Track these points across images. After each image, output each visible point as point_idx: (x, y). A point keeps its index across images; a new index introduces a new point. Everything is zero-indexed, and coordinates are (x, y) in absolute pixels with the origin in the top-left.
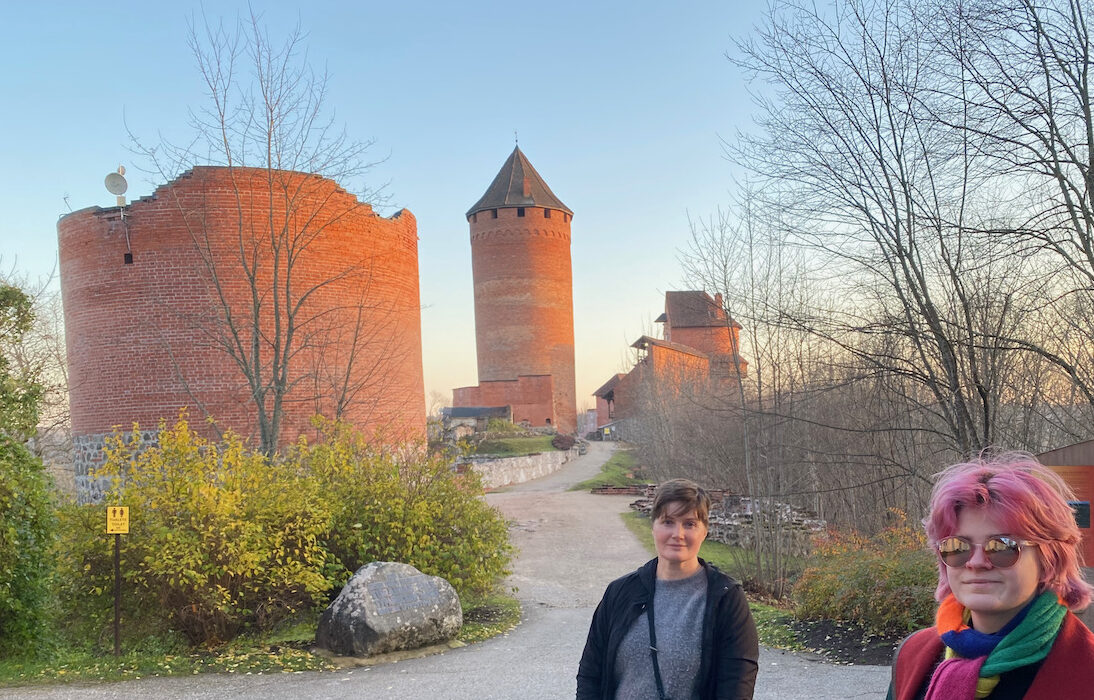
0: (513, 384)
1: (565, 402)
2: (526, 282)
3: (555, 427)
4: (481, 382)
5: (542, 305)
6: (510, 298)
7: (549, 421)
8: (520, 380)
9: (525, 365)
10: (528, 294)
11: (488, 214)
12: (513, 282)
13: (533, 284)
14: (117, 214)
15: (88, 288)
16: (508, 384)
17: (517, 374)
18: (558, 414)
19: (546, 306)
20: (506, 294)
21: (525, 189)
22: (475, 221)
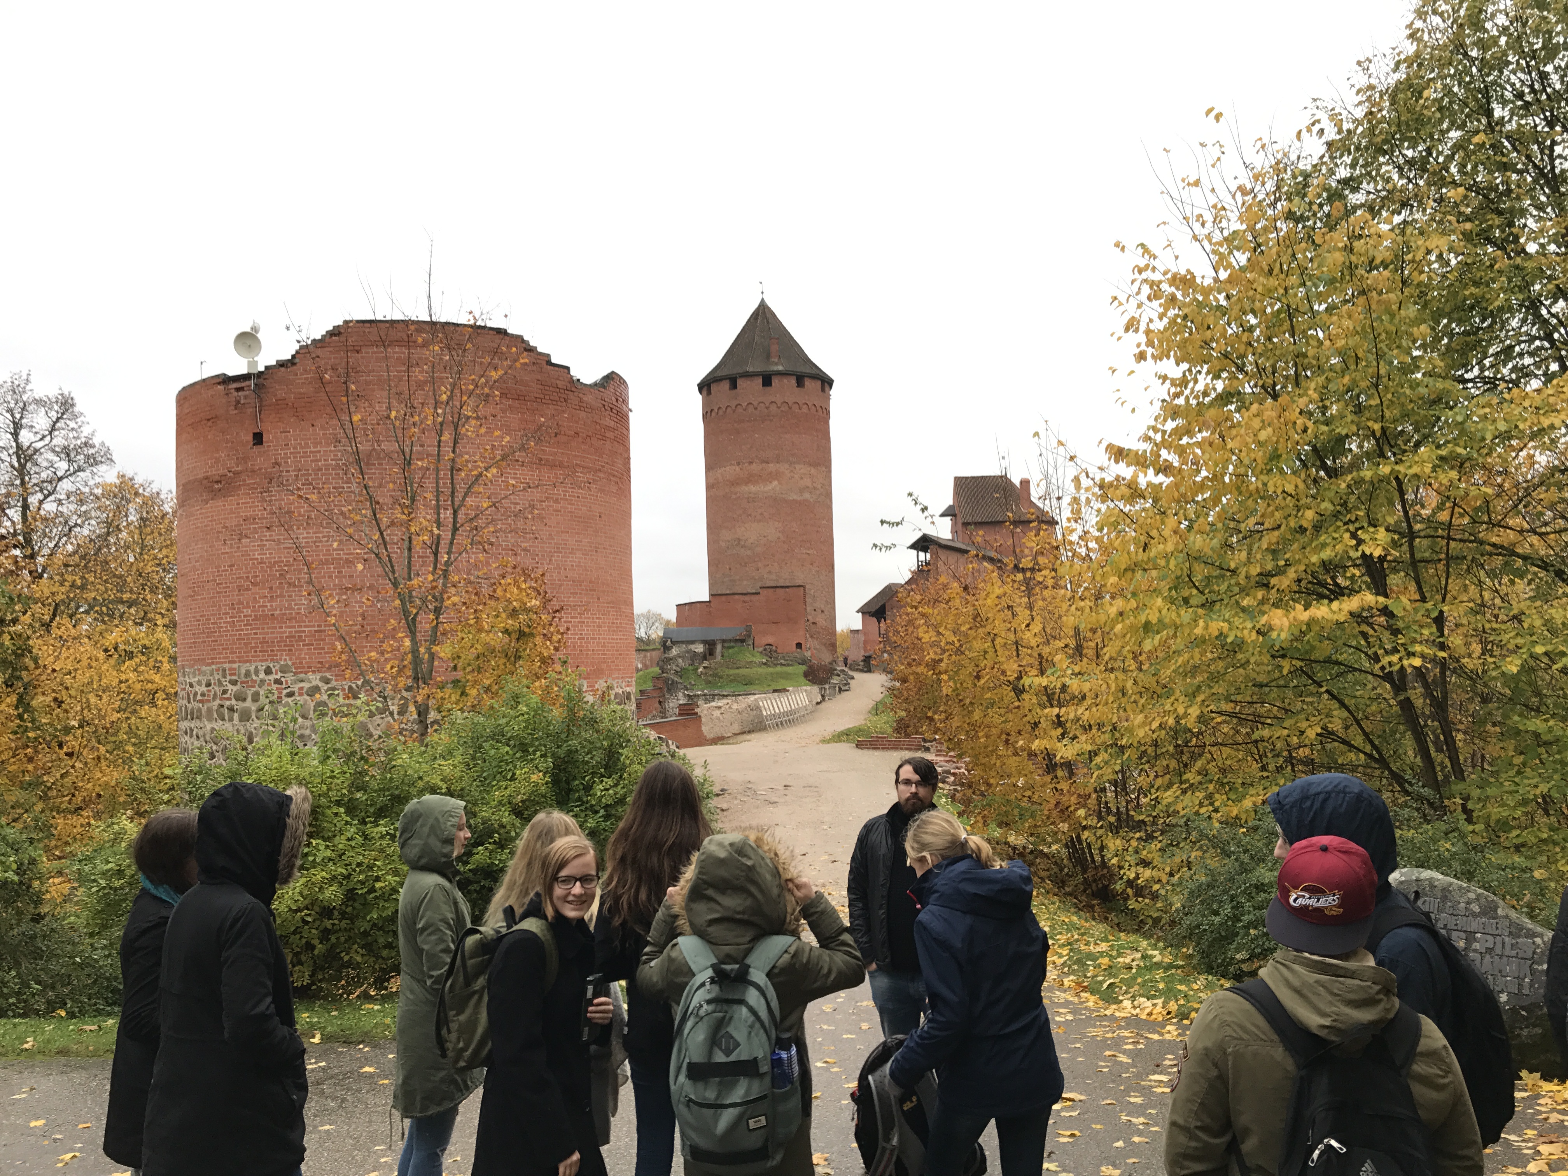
0: (754, 598)
1: (821, 620)
2: (772, 467)
3: (808, 654)
4: (712, 595)
5: (794, 497)
6: (753, 488)
7: (799, 647)
8: (763, 591)
9: (770, 572)
10: (775, 483)
11: (726, 385)
12: (755, 468)
13: (782, 470)
14: (247, 383)
15: (207, 478)
16: (747, 598)
17: (760, 584)
18: (811, 637)
19: (798, 498)
20: (747, 484)
21: (773, 353)
22: (709, 393)
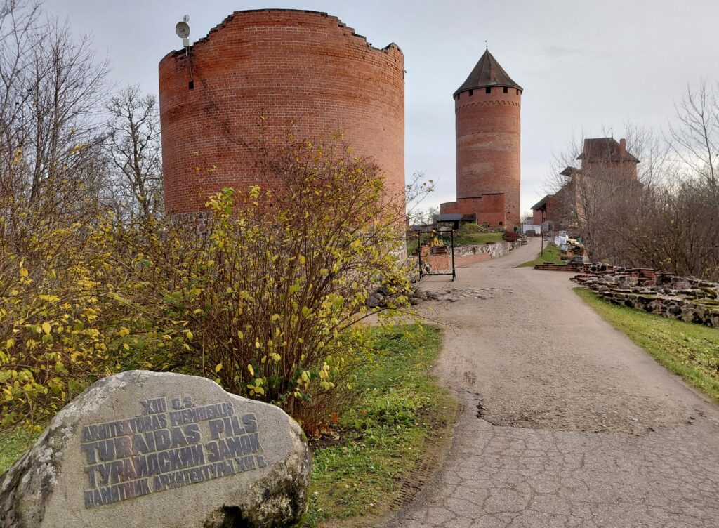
0: (478, 200)
1: (513, 211)
2: (489, 134)
3: (505, 227)
4: (458, 199)
5: (500, 149)
6: (479, 145)
7: (501, 223)
8: (483, 196)
9: (487, 187)
10: (491, 142)
11: (467, 94)
12: (481, 135)
13: (495, 135)
14: (184, 54)
16: (475, 200)
17: (481, 193)
18: (507, 219)
19: (502, 150)
20: (476, 143)
21: (492, 76)
22: (459, 98)
